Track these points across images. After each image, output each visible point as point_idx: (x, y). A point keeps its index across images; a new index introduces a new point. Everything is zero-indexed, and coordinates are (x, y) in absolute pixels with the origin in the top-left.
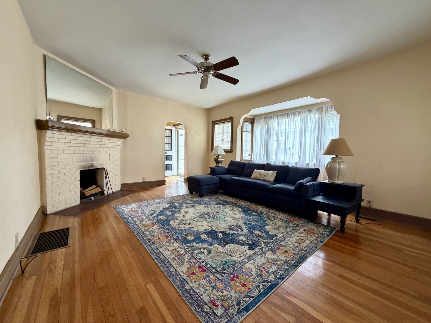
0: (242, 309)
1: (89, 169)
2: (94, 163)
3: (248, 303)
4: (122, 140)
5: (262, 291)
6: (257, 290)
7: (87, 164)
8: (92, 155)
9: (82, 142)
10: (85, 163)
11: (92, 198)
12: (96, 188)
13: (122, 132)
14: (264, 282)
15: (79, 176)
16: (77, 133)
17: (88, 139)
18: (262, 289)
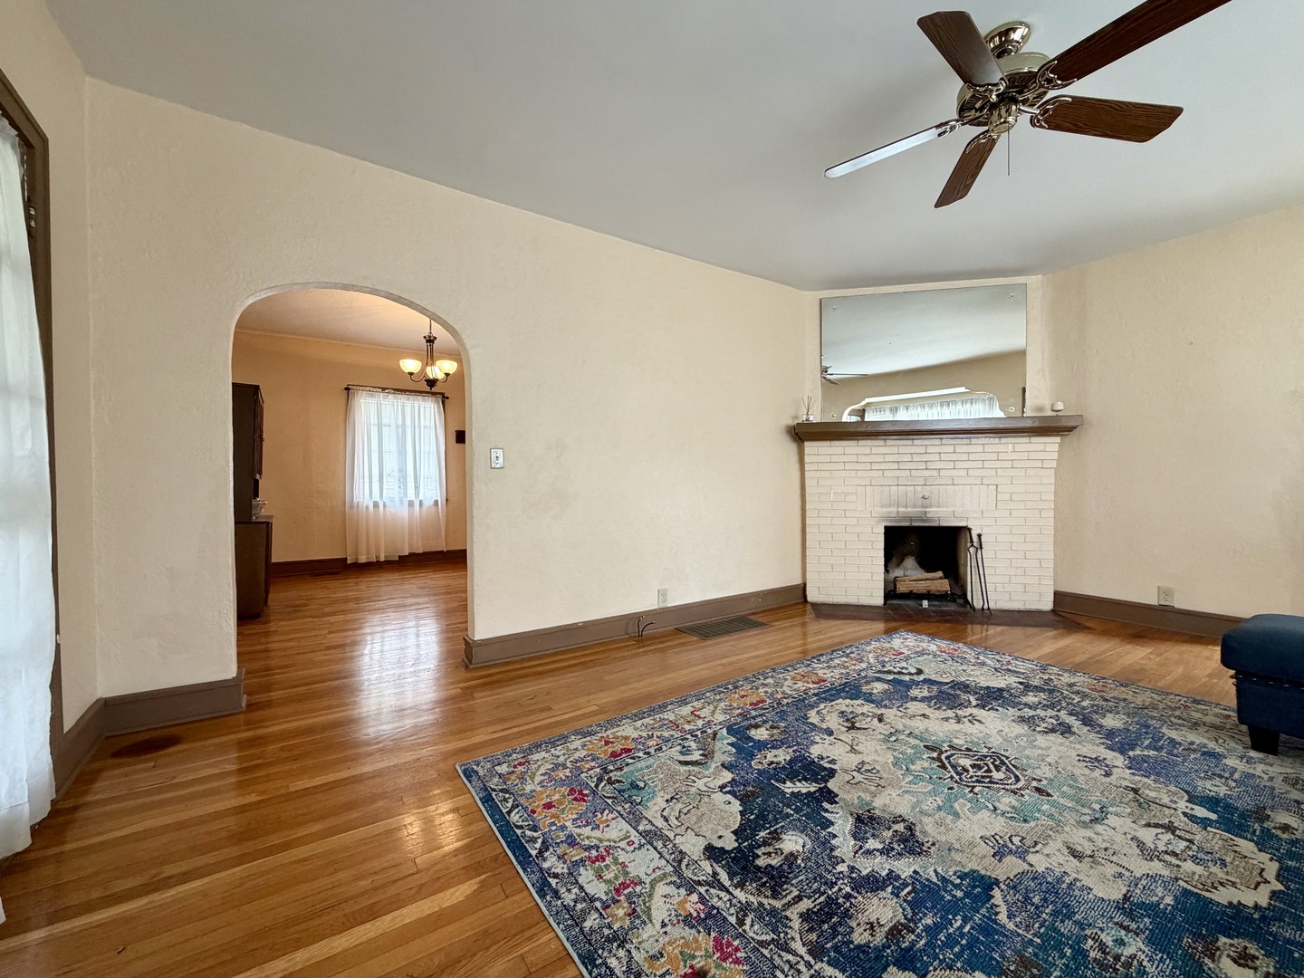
0: (490, 794)
1: (914, 524)
2: (929, 512)
3: (499, 804)
4: (1058, 439)
5: (519, 832)
6: (527, 823)
7: (905, 512)
8: (926, 491)
9: (888, 458)
10: (901, 509)
11: (925, 603)
12: (941, 578)
13: (1054, 414)
14: (543, 842)
15: (882, 538)
16: (875, 439)
17: (907, 450)
18: (524, 832)
